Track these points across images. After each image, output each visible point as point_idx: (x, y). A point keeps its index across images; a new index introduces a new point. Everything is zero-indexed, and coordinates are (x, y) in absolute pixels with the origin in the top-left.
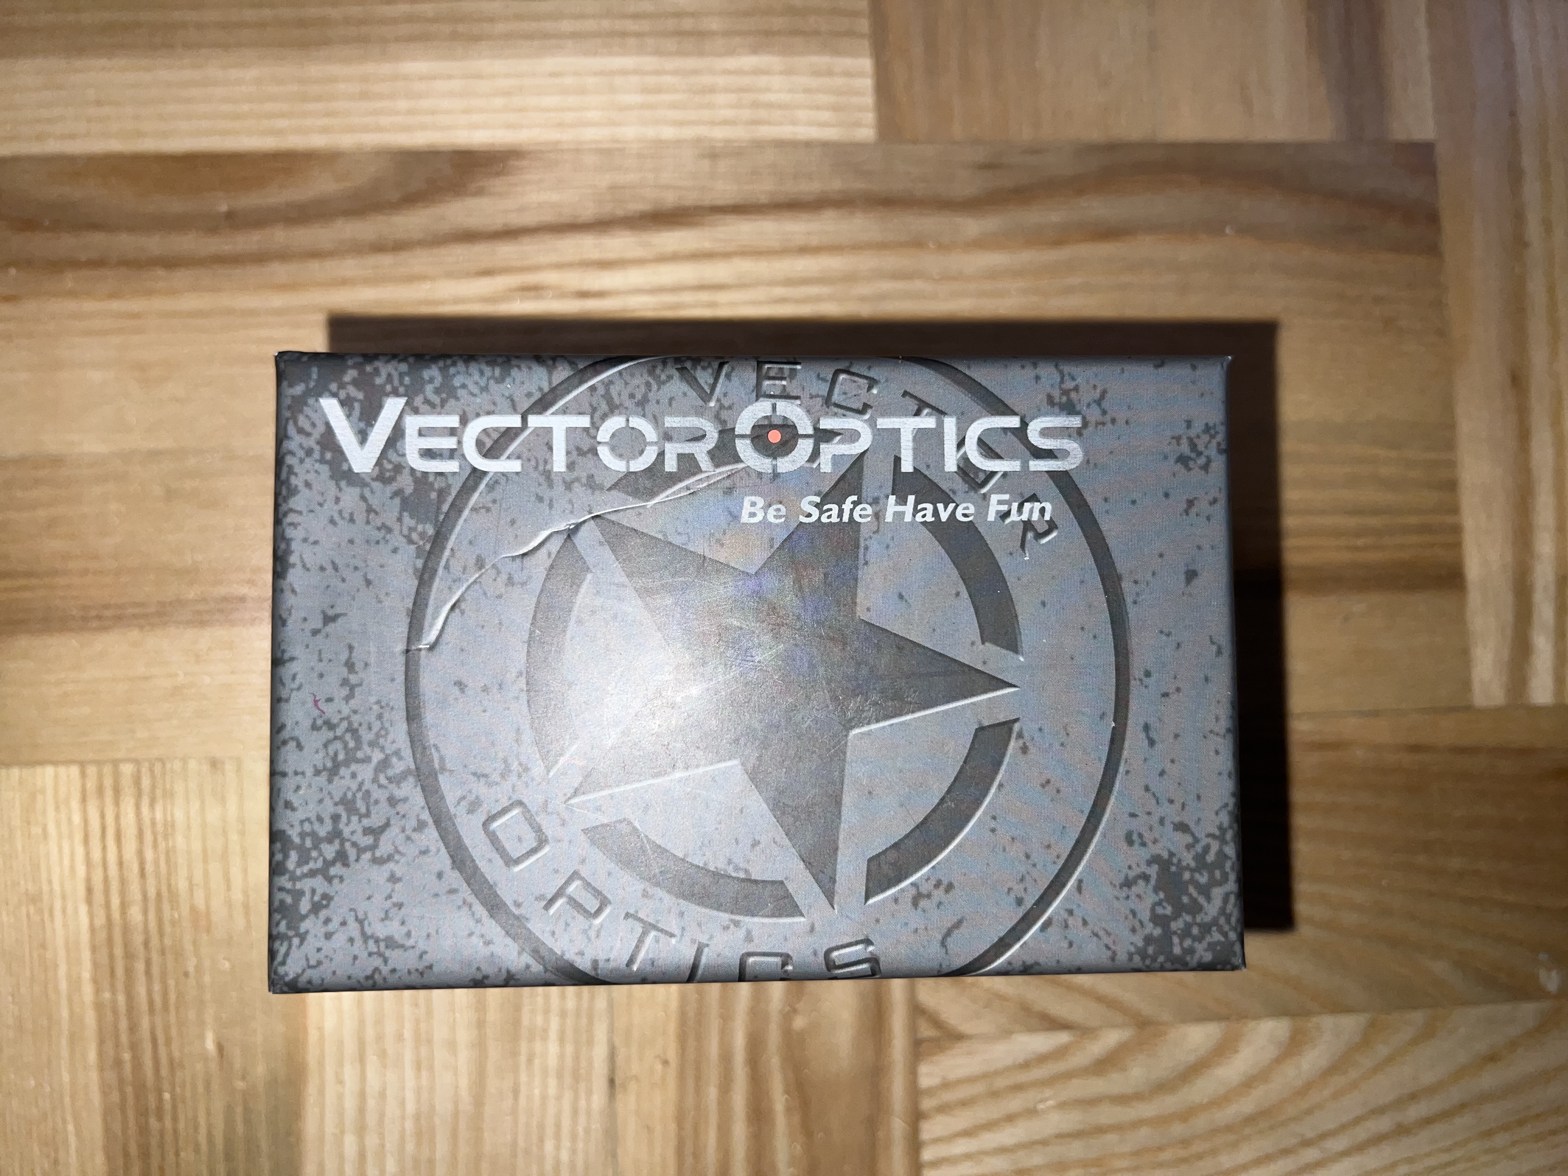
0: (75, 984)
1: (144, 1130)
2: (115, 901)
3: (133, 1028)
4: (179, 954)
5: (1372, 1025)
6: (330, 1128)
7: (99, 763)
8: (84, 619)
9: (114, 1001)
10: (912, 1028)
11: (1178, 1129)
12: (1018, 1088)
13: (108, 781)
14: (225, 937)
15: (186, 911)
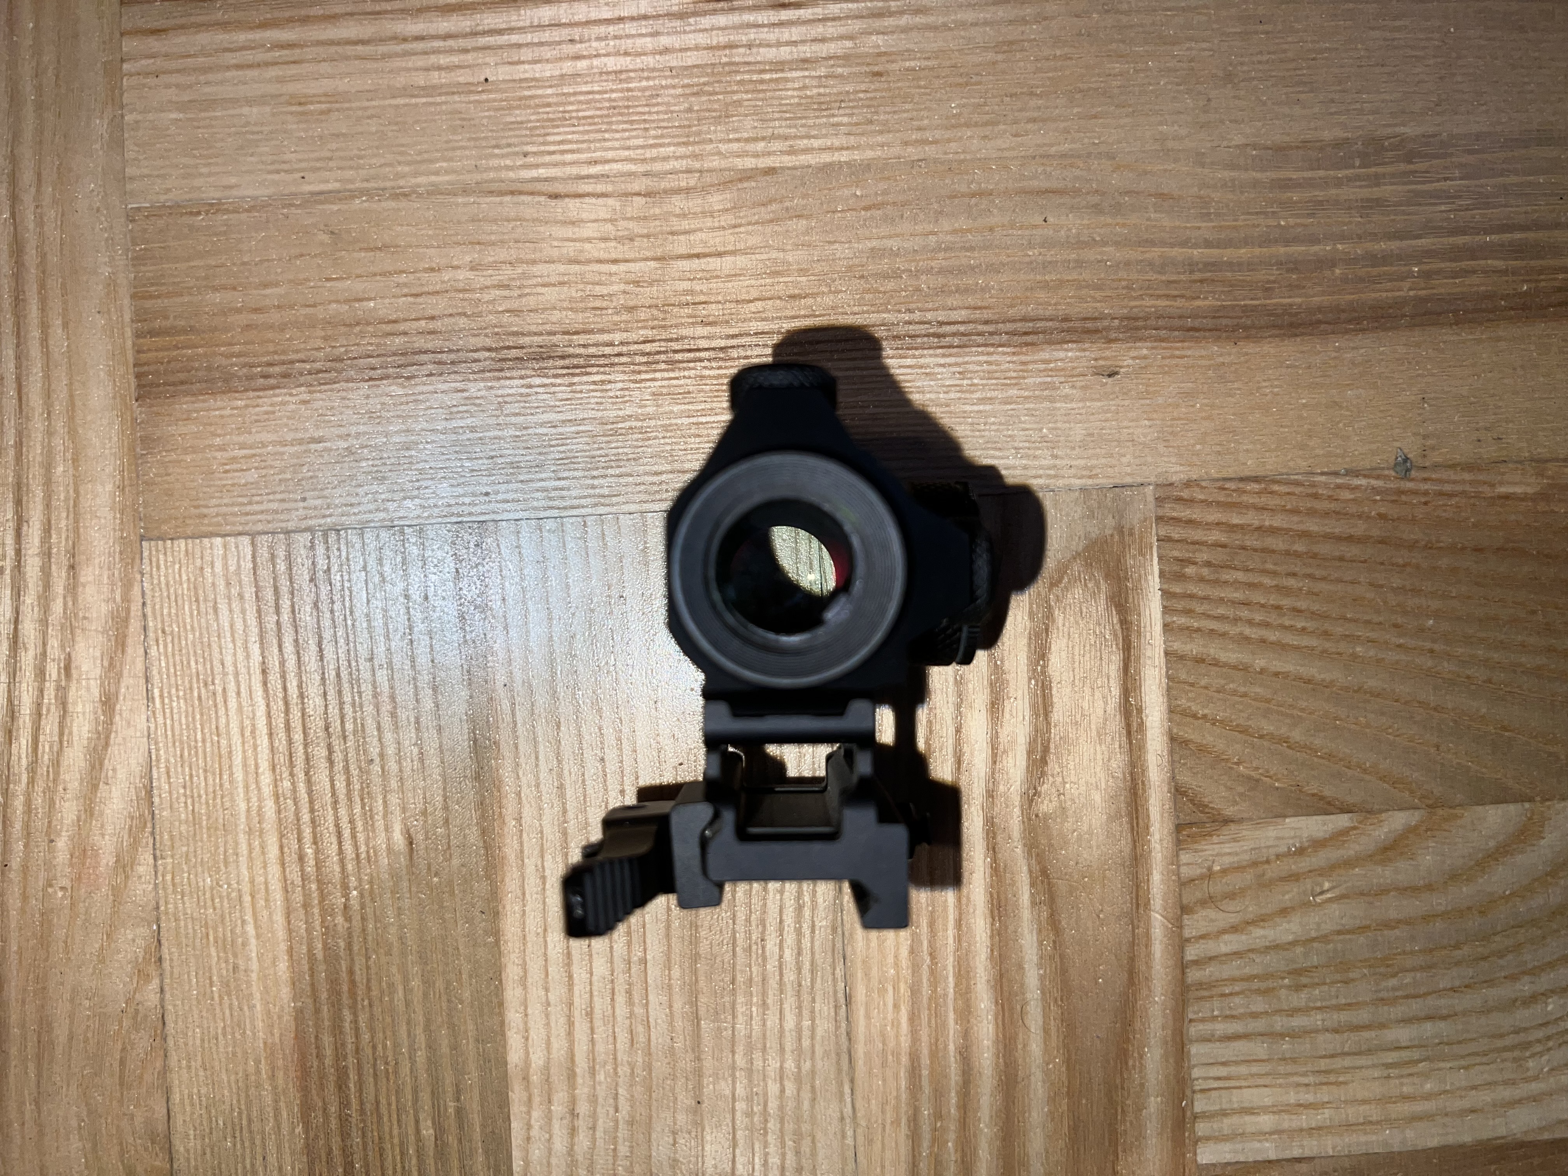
0: (252, 772)
1: (330, 930)
2: (293, 683)
4: (362, 740)
7: (270, 533)
8: (250, 378)
9: (294, 790)
10: (1172, 811)
11: (1475, 923)
12: (1294, 877)
13: (281, 553)
14: (412, 719)
15: (368, 695)
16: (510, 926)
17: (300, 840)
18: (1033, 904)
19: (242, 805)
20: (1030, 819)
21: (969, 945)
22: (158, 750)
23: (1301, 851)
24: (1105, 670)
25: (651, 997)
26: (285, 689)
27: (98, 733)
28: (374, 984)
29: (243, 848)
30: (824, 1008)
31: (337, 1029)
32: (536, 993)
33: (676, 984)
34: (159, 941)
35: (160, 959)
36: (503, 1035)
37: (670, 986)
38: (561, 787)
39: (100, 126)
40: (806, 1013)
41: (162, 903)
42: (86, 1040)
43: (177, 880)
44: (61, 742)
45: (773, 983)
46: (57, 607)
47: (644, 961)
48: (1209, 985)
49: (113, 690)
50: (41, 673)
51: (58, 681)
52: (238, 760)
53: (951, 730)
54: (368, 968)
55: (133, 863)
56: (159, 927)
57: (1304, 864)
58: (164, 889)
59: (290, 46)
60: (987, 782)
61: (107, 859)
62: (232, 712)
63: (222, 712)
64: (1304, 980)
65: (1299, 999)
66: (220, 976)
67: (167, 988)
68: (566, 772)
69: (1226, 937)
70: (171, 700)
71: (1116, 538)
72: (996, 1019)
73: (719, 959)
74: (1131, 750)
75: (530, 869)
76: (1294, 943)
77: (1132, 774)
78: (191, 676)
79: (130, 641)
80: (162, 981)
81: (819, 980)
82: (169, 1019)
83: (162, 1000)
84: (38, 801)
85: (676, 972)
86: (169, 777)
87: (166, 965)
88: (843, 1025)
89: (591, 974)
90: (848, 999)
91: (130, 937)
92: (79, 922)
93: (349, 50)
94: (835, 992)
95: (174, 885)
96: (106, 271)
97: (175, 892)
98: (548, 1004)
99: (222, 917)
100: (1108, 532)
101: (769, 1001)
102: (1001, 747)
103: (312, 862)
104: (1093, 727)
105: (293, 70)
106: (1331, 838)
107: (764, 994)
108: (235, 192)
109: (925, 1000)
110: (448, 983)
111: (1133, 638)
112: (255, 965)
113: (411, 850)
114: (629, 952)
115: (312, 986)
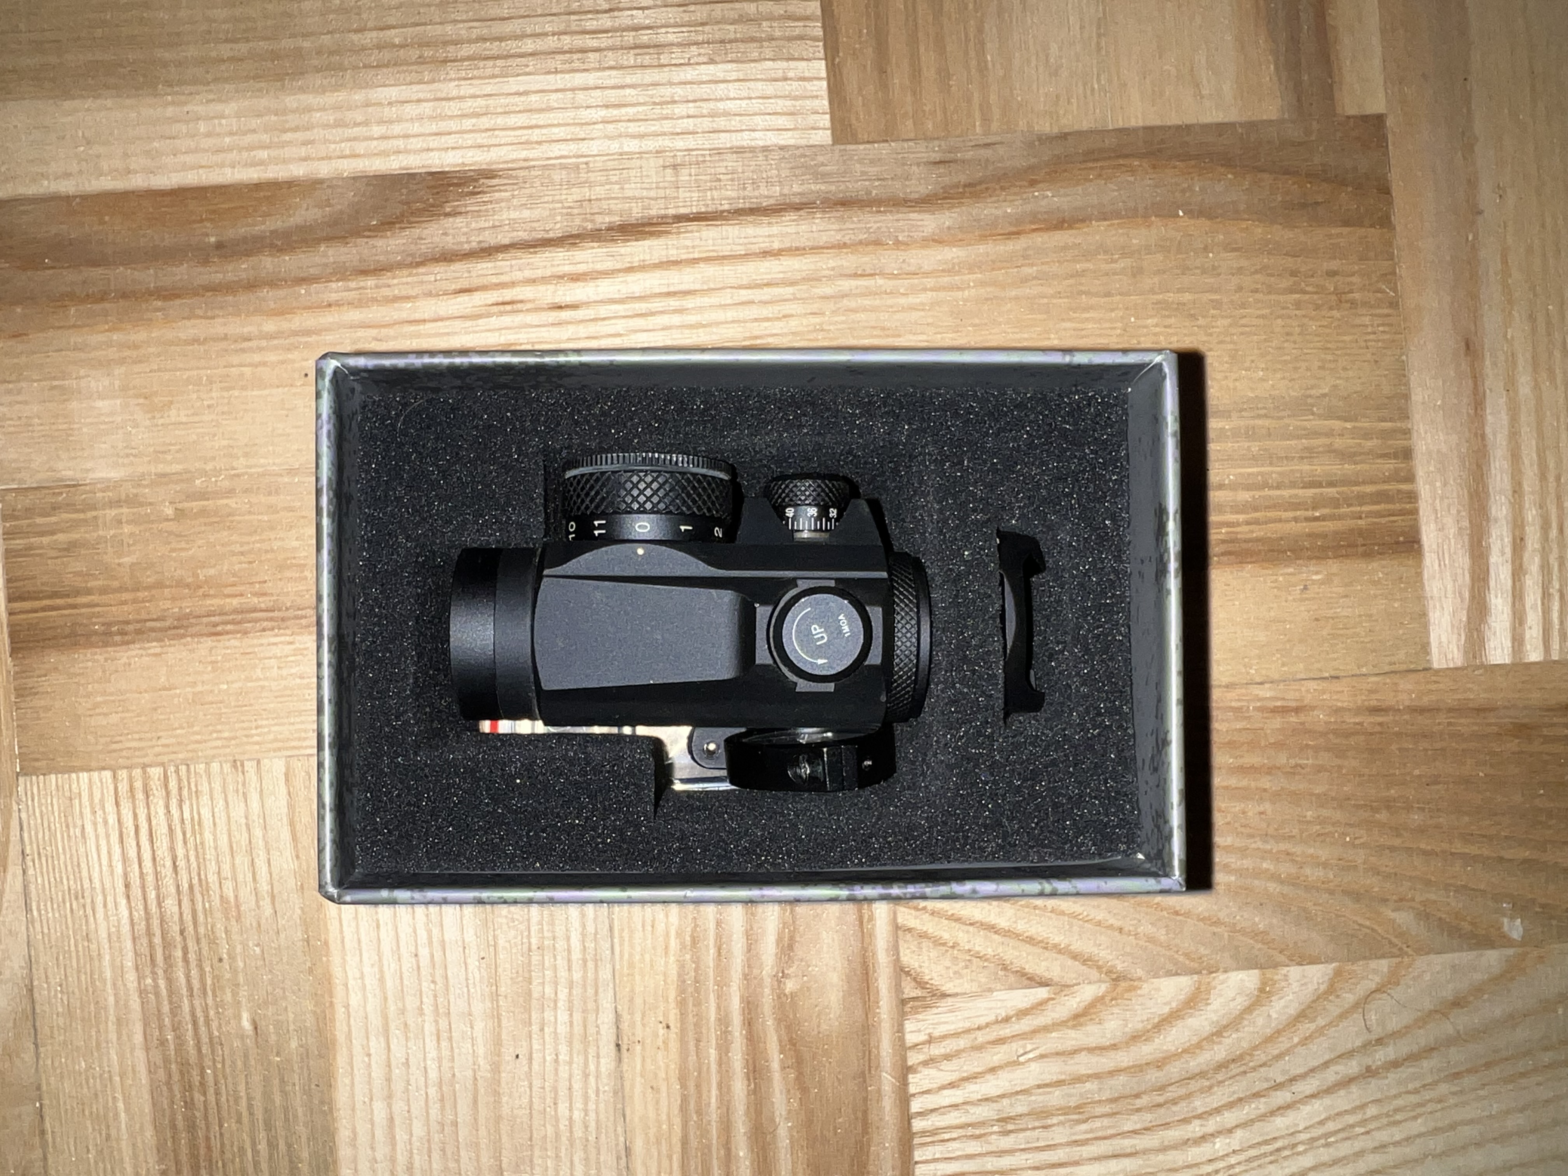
0: (119, 971)
1: (189, 1104)
2: (152, 895)
3: (175, 1011)
4: (213, 941)
5: (1338, 973)
6: (360, 1096)
7: (129, 768)
8: (108, 634)
9: (156, 986)
10: (898, 988)
11: (1153, 1076)
12: (1001, 1041)
13: (138, 784)
14: (254, 924)
15: (217, 902)
16: (341, 1096)
17: (161, 1028)
18: (783, 1068)
19: (111, 1000)
20: (779, 997)
21: (730, 1103)
22: (37, 955)
23: (1007, 1020)
25: (462, 1153)
26: (145, 899)
28: (227, 1148)
30: (607, 1159)
32: (364, 1152)
33: (483, 1142)
34: (42, 1117)
35: (43, 1132)
37: (477, 1144)
38: (382, 980)
40: (592, 1164)
41: (44, 1083)
43: (57, 1064)
45: (564, 1139)
47: (455, 1124)
48: (934, 1132)
52: (106, 960)
54: (221, 1134)
55: (17, 1051)
56: (41, 1105)
57: (1006, 1031)
58: (46, 1072)
59: (135, 346)
60: (744, 967)
62: (100, 921)
63: (91, 921)
64: (1010, 1127)
65: (1006, 1142)
66: (96, 1145)
67: (49, 1156)
68: (386, 968)
69: (946, 1092)
70: (47, 913)
72: (752, 1164)
73: (518, 1121)
74: (862, 937)
75: (357, 1049)
76: (1003, 1096)
77: (865, 957)
78: (63, 891)
79: (10, 862)
80: (45, 1150)
81: (603, 1136)
83: (45, 1166)
85: (483, 1132)
86: (47, 977)
87: (49, 1137)
89: (411, 1135)
90: (628, 1151)
91: (17, 1113)
94: (617, 1145)
95: (53, 1068)
97: (54, 1074)
98: (375, 1162)
99: (96, 1095)
101: (562, 1155)
102: (755, 937)
103: (172, 1046)
106: (1032, 1008)
107: (557, 1149)
108: (91, 475)
109: (693, 1150)
112: (125, 1135)
113: (257, 1033)
114: (443, 1114)
115: (174, 1151)
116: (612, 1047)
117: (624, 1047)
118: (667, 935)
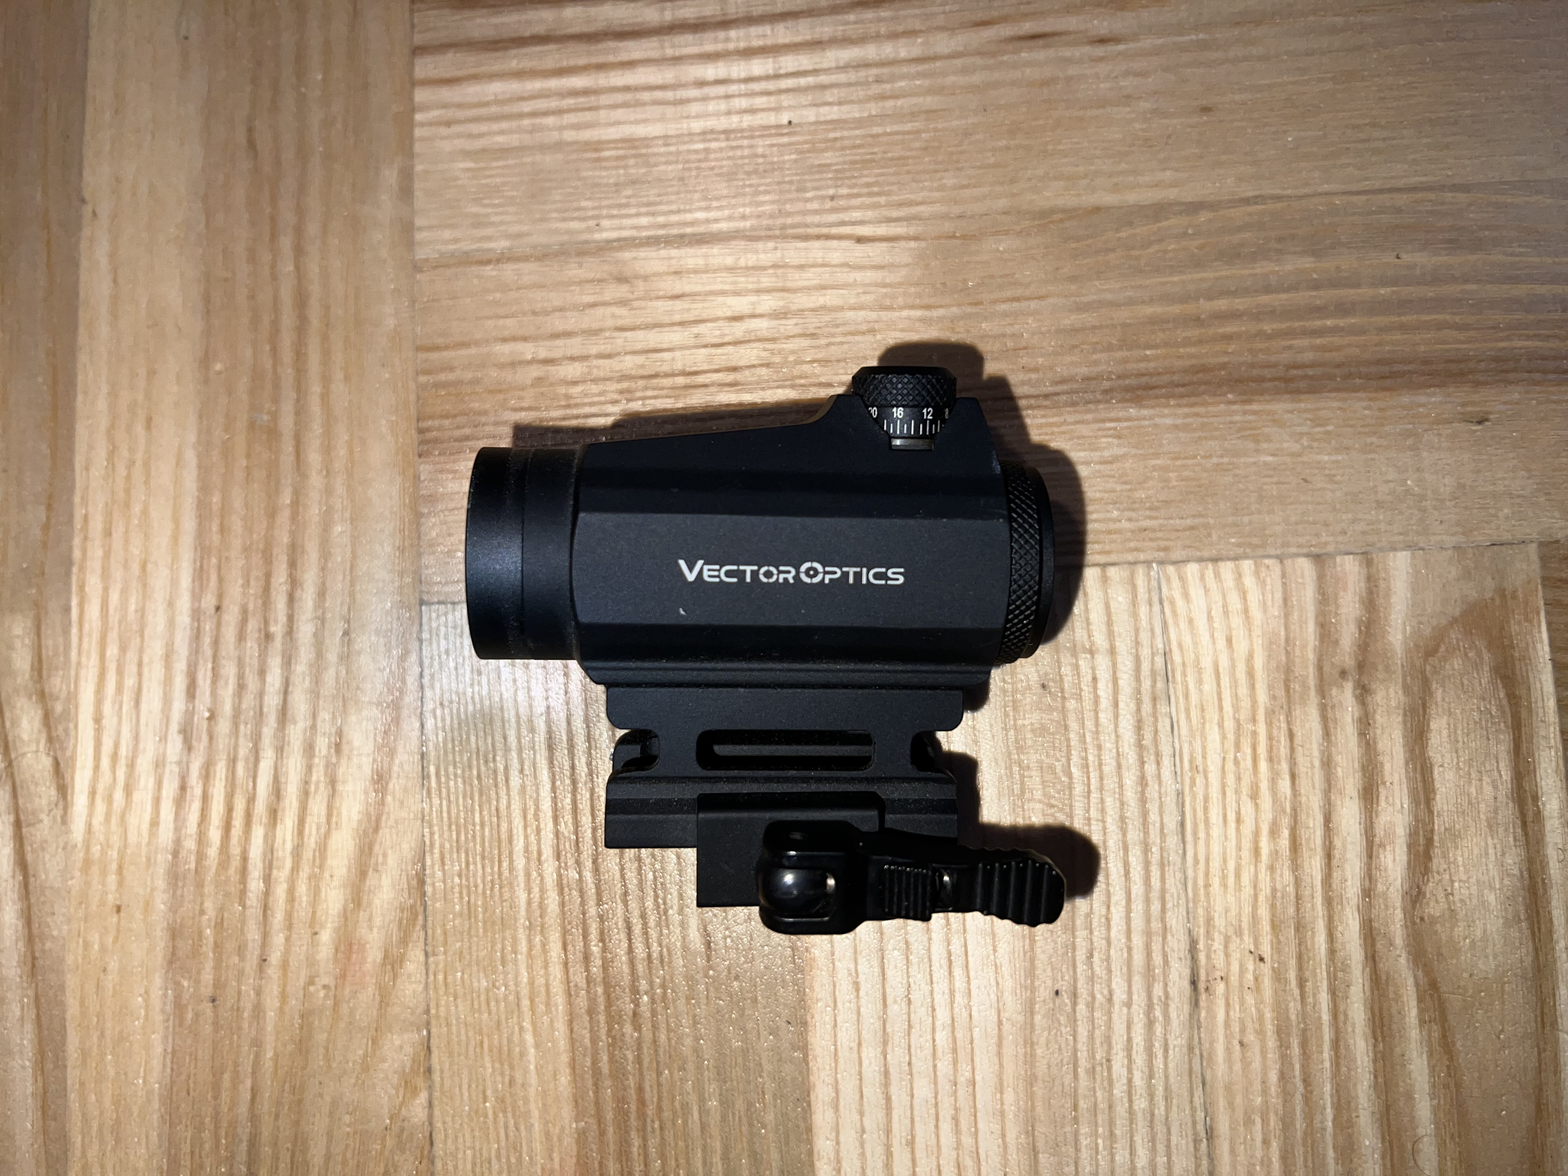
16: (820, 1039)
17: (585, 936)
18: (1422, 1022)
19: (522, 897)
20: (1414, 923)
21: (1349, 1070)
22: (432, 834)
24: (1494, 750)
25: (981, 1125)
26: (573, 767)
27: (368, 815)
28: (666, 1104)
29: (523, 947)
30: (1181, 1142)
31: (624, 1154)
32: (850, 1117)
34: (429, 1048)
35: (429, 1071)
36: (812, 1165)
37: (1002, 1113)
39: (390, 176)
40: (1161, 1148)
41: (433, 1005)
42: (344, 1163)
43: (450, 979)
44: (329, 822)
45: (1121, 1110)
46: (329, 677)
47: (972, 1083)
49: (386, 765)
50: (309, 749)
51: (327, 758)
52: (519, 845)
53: (1320, 818)
54: (659, 1085)
55: (402, 959)
56: (429, 1033)
58: (436, 989)
59: (586, 92)
60: (1362, 880)
61: (374, 955)
62: (514, 793)
63: (503, 793)
66: (496, 1090)
67: (436, 1103)
70: (448, 778)
71: (1498, 601)
72: (1383, 1158)
73: (1057, 1082)
74: (1527, 843)
75: (841, 974)
77: (1529, 871)
78: (470, 752)
79: (405, 712)
80: (431, 1096)
81: (1174, 1108)
82: (438, 1138)
83: (431, 1116)
84: (302, 888)
85: (1009, 1096)
86: (443, 863)
87: (436, 1077)
88: (1205, 1162)
89: (912, 1096)
90: (1211, 1134)
91: (397, 1043)
92: (342, 1025)
93: (646, 96)
94: (1194, 1123)
95: (446, 984)
96: (391, 322)
97: (446, 993)
98: (863, 1131)
99: (499, 1023)
100: (1488, 595)
101: (1118, 1132)
102: (1377, 840)
103: (599, 962)
104: (1482, 816)
105: (588, 116)
107: (1111, 1123)
108: (527, 241)
109: (1299, 1135)
110: (750, 1105)
111: (1524, 714)
112: (533, 1079)
113: (709, 949)
114: (955, 1070)
115: (597, 1104)
116: (1186, 984)
117: (1202, 986)
118: (1257, 834)
